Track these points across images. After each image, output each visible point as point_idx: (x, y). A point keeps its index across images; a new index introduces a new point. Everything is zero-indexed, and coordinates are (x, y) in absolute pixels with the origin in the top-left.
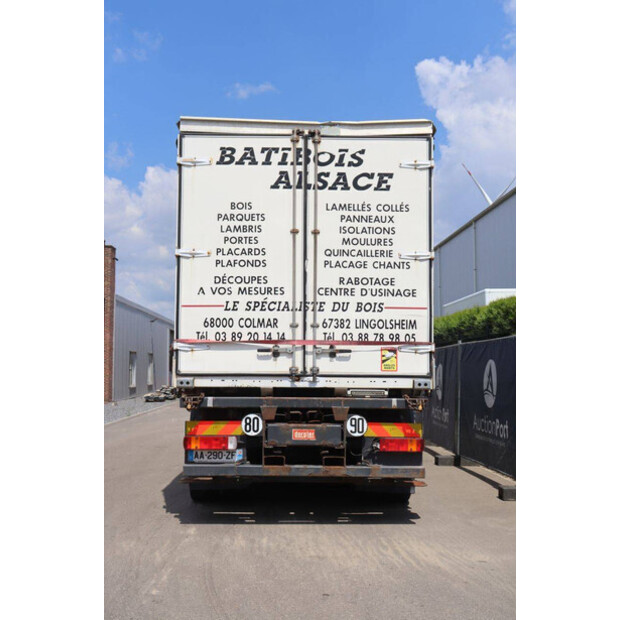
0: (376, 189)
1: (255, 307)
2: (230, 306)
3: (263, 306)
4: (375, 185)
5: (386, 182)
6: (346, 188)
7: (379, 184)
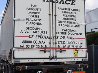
0: (71, 4)
1: (38, 37)
2: (31, 37)
3: (41, 37)
4: (71, 3)
5: (74, 3)
6: (63, 3)
7: (72, 3)
